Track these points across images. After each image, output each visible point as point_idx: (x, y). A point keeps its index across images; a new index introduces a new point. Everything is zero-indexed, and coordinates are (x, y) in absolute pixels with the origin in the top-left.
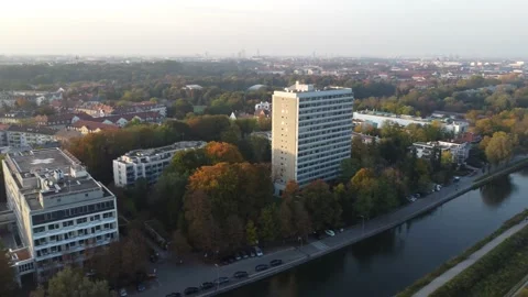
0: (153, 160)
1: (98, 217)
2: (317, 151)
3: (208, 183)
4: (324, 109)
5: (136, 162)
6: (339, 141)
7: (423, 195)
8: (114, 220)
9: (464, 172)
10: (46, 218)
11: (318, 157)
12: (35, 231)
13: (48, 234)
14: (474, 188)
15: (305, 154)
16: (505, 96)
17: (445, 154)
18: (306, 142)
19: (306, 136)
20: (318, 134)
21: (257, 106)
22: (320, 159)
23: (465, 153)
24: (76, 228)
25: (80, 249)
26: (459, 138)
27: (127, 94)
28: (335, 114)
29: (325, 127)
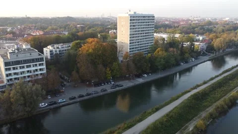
0: (62, 48)
1: (36, 65)
2: (138, 42)
3: (88, 51)
4: (141, 22)
5: (54, 48)
6: (148, 38)
7: (187, 62)
8: (44, 67)
9: (204, 54)
10: (11, 64)
11: (139, 45)
12: (6, 70)
13: (12, 72)
14: (209, 60)
15: (133, 43)
16: (222, 27)
17: (196, 47)
18: (133, 37)
19: (133, 34)
20: (139, 34)
21: (110, 32)
22: (140, 46)
23: (205, 47)
24: (26, 69)
25: (28, 80)
26: (202, 41)
27: (50, 27)
28: (146, 25)
29: (142, 31)
